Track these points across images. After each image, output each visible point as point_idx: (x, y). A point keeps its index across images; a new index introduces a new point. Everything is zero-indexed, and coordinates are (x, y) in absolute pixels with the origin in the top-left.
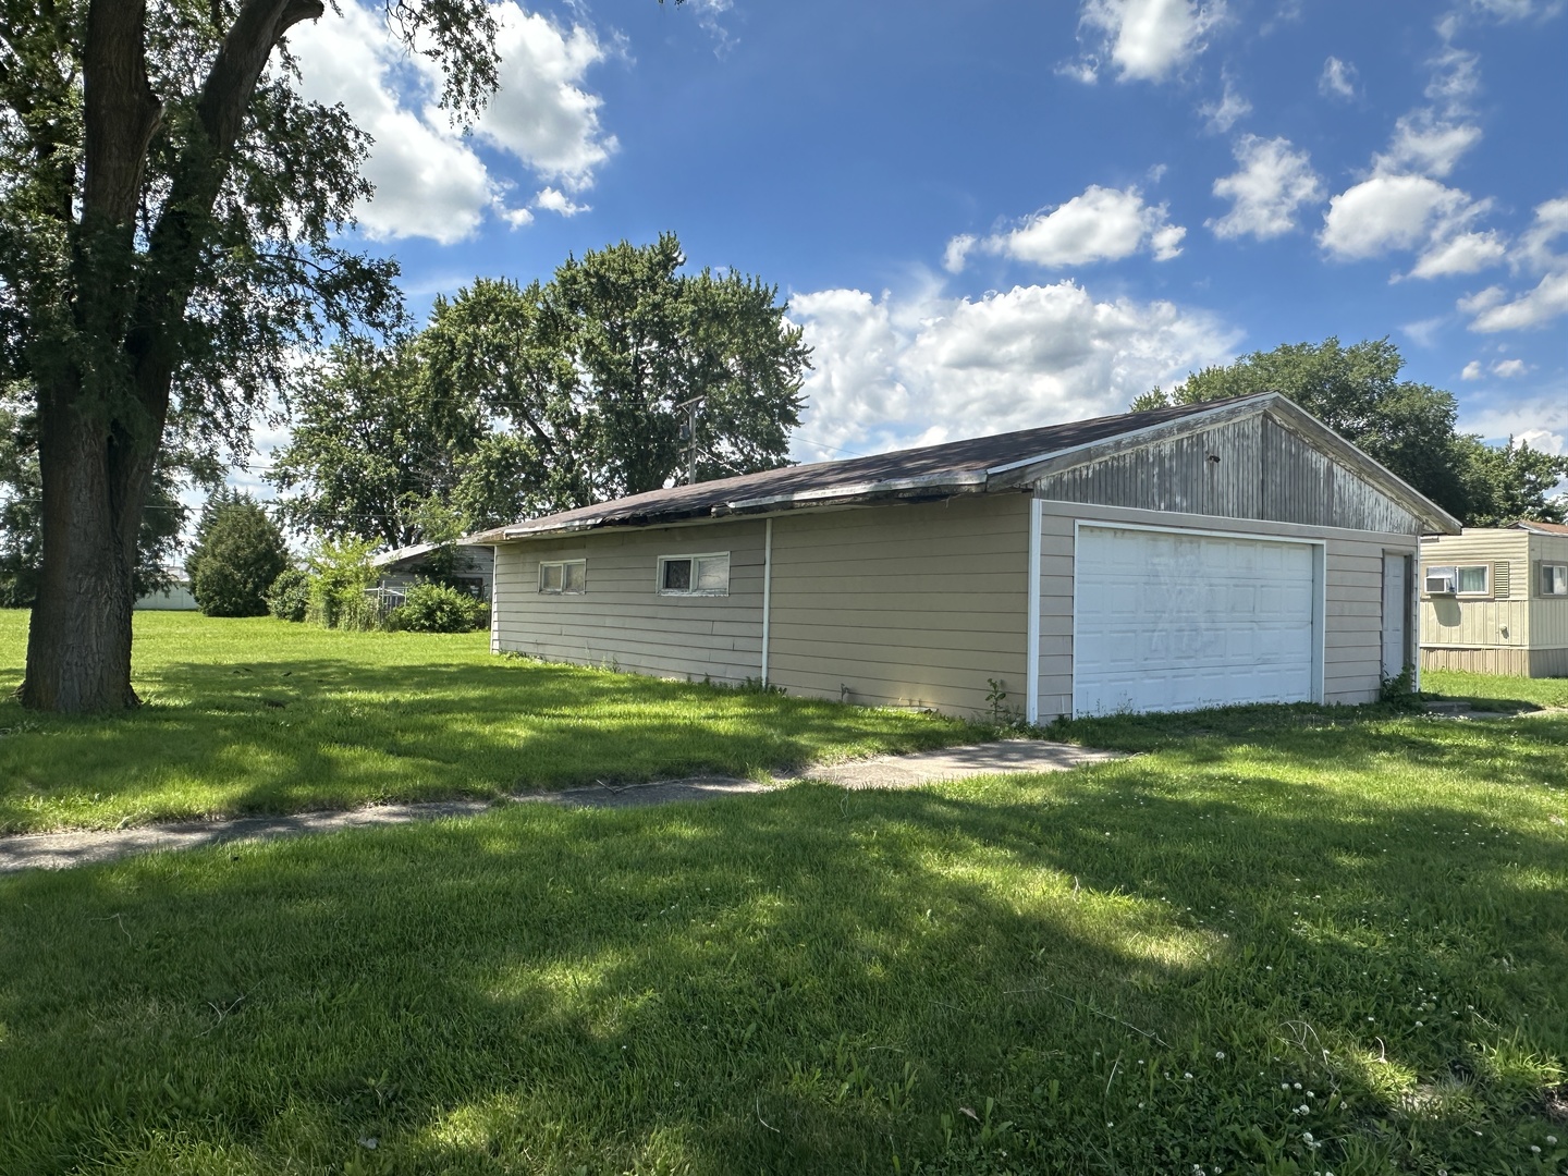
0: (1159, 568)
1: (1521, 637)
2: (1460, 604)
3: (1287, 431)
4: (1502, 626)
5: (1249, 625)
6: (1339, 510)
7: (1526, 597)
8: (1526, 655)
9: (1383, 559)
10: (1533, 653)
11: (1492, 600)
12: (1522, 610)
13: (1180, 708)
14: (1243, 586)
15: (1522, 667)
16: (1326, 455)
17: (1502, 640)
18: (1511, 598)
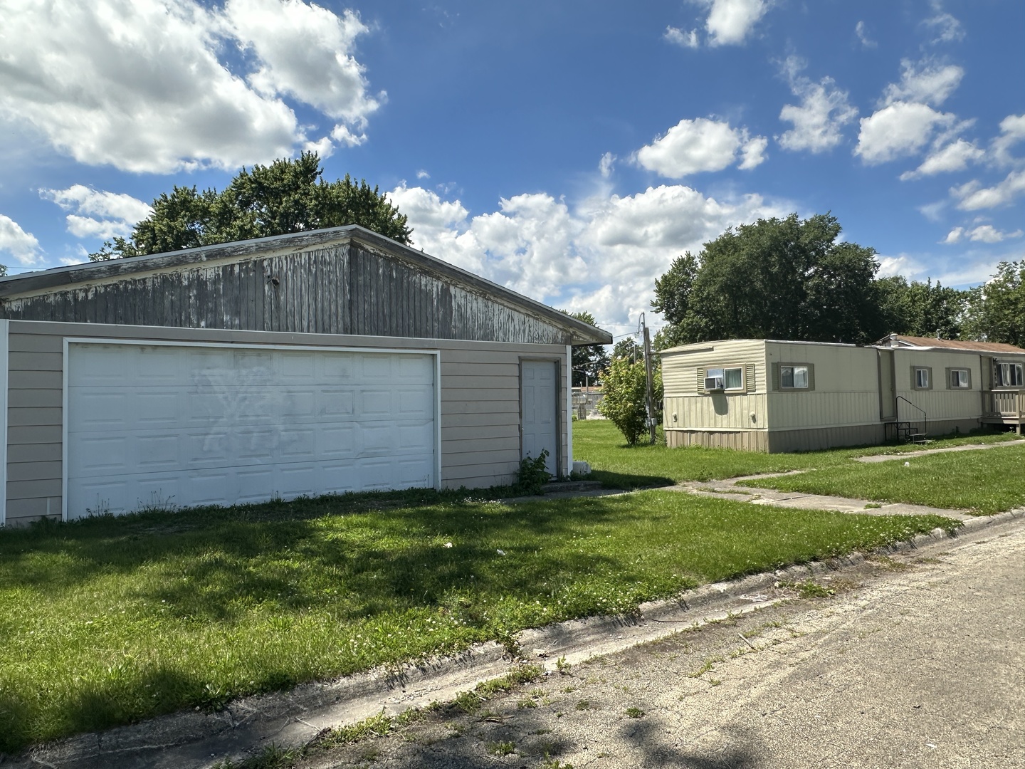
0: (210, 379)
1: (763, 423)
2: (727, 397)
3: (385, 258)
4: (752, 413)
5: (348, 425)
6: (458, 325)
7: (765, 391)
8: (766, 434)
9: (519, 365)
10: (772, 435)
11: (745, 394)
12: (763, 401)
13: (253, 501)
14: (336, 391)
15: (763, 444)
16: (438, 278)
17: (753, 425)
18: (757, 392)
